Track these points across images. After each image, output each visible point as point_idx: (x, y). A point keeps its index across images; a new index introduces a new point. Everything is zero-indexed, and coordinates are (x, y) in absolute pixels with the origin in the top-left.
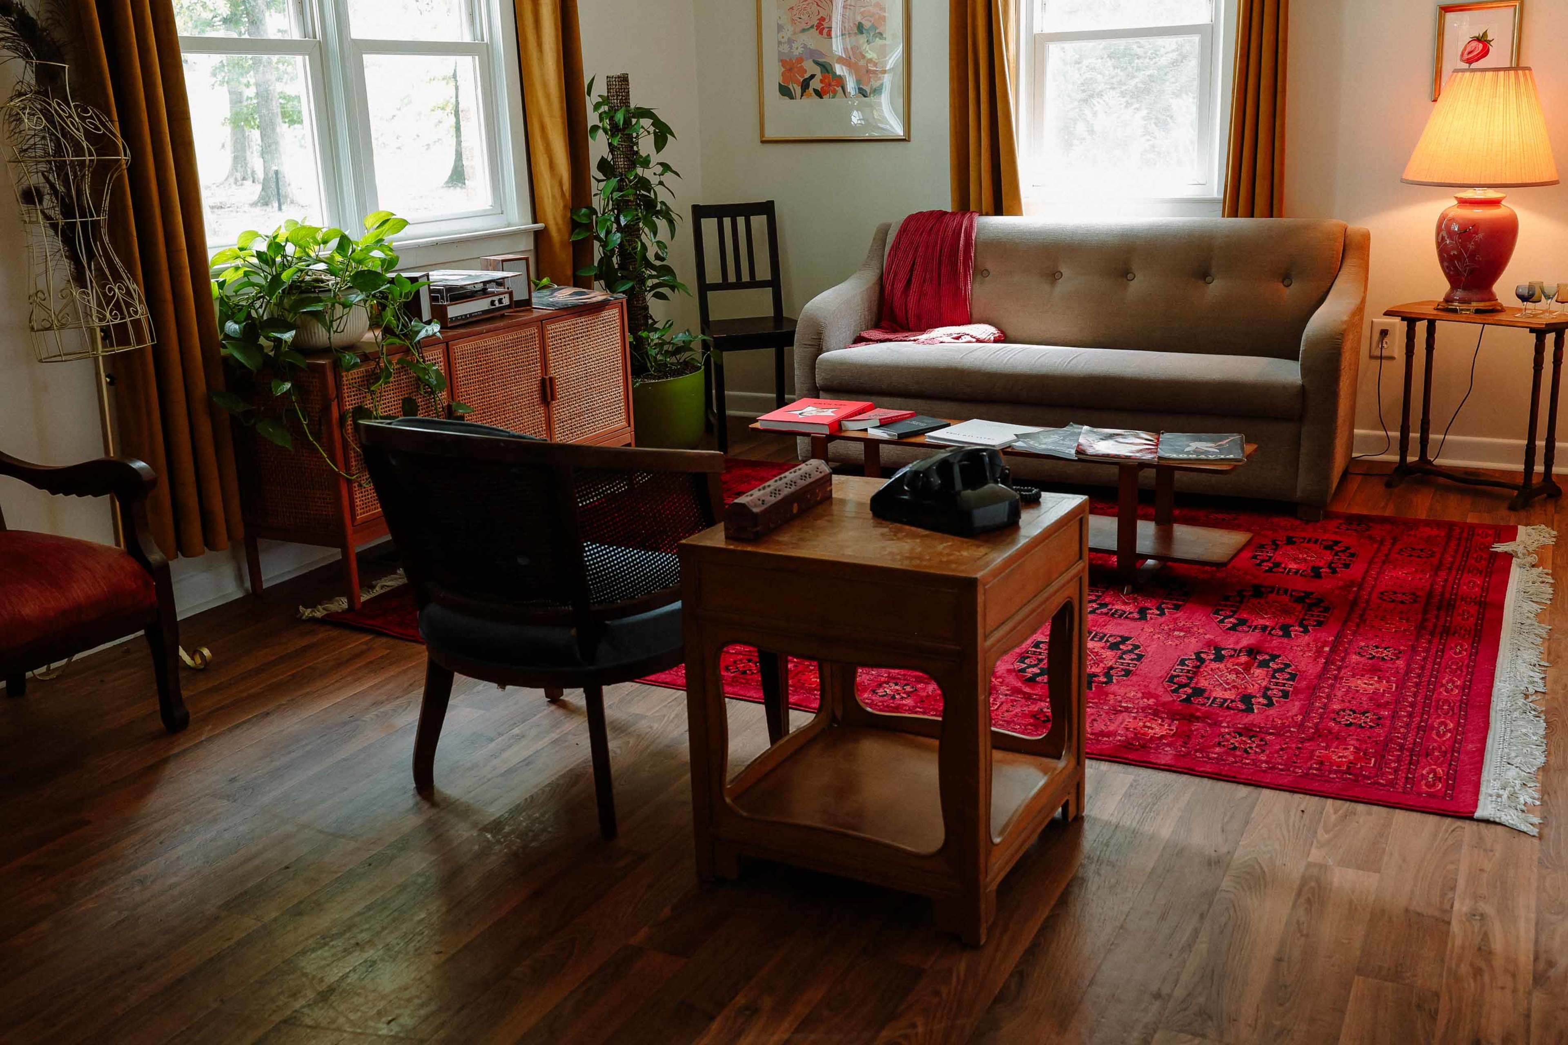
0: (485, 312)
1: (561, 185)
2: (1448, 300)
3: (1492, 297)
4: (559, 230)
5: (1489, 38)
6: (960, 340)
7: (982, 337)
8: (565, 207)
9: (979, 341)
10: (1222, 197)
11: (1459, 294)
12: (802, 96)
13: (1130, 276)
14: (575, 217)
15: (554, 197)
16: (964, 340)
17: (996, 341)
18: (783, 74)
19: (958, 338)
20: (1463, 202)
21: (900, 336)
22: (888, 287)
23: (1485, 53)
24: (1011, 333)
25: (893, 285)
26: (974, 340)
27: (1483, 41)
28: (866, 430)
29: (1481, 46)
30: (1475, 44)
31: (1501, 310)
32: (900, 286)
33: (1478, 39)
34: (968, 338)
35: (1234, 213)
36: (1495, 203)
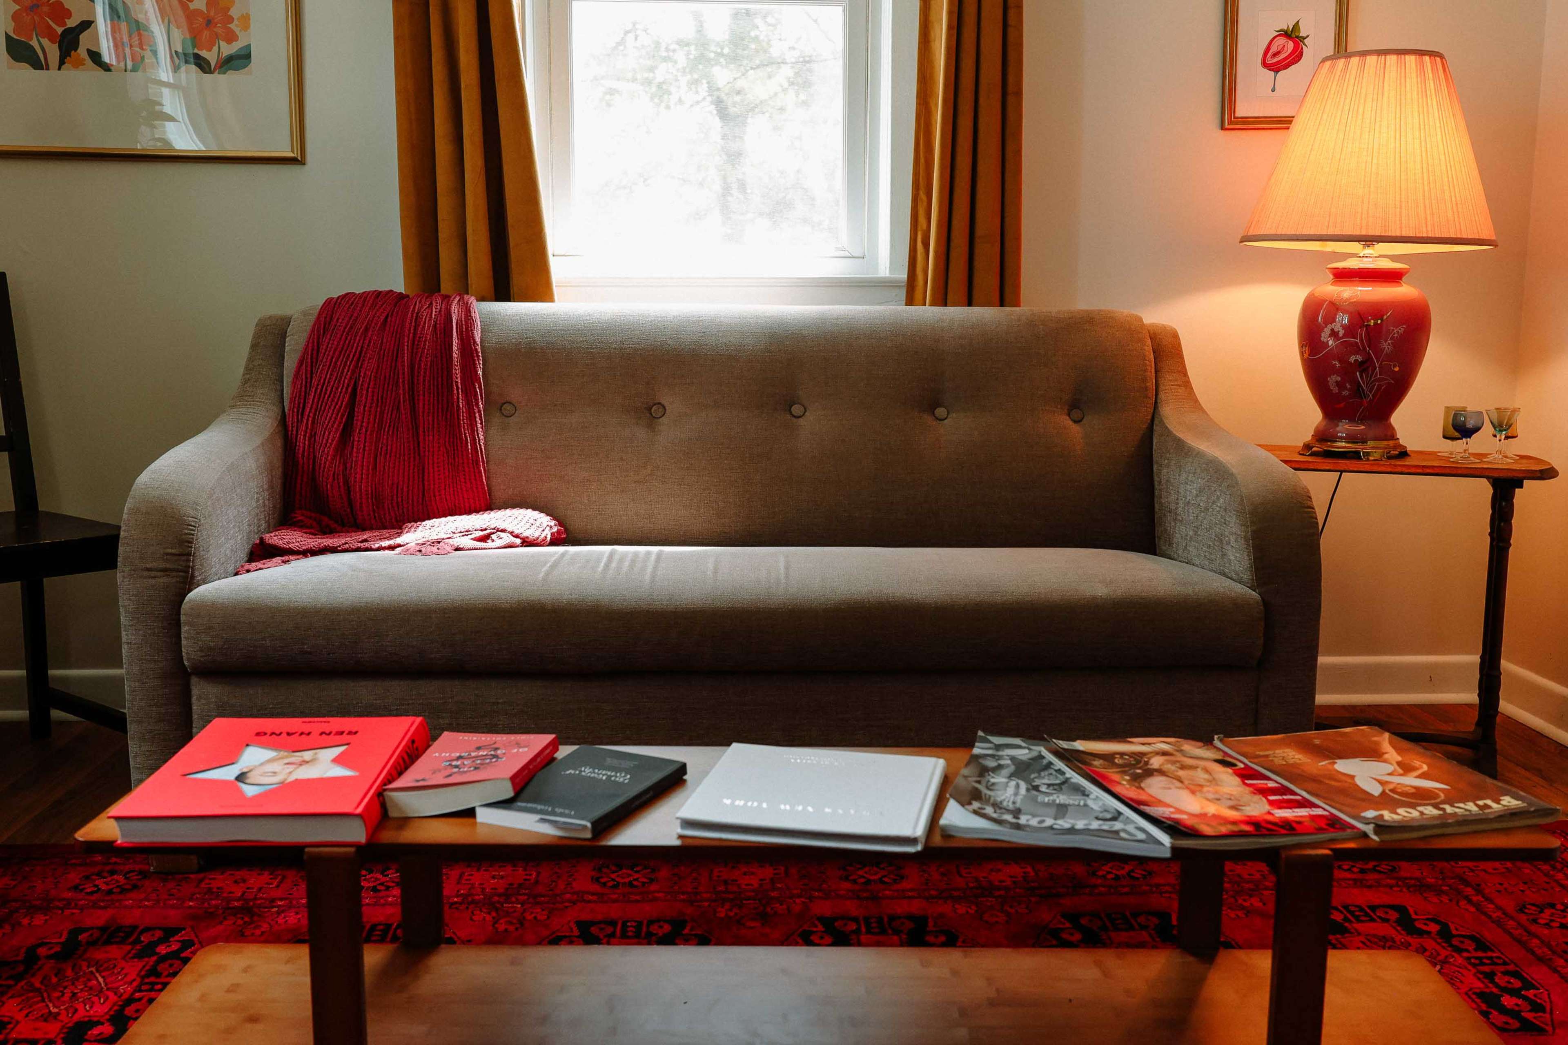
2: (1322, 436)
3: (1390, 434)
5: (1303, 34)
6: (490, 544)
7: (531, 533)
9: (527, 542)
10: (904, 275)
11: (1344, 428)
12: (62, 63)
13: (797, 409)
16: (499, 543)
17: (555, 541)
18: (15, 17)
19: (484, 539)
20: (1343, 276)
21: (353, 539)
22: (302, 442)
23: (1296, 56)
24: (577, 522)
25: (313, 436)
26: (518, 541)
27: (1292, 35)
28: (470, 813)
29: (1291, 45)
30: (1282, 41)
32: (328, 438)
33: (1286, 34)
34: (507, 539)
35: (942, 299)
36: (1392, 277)
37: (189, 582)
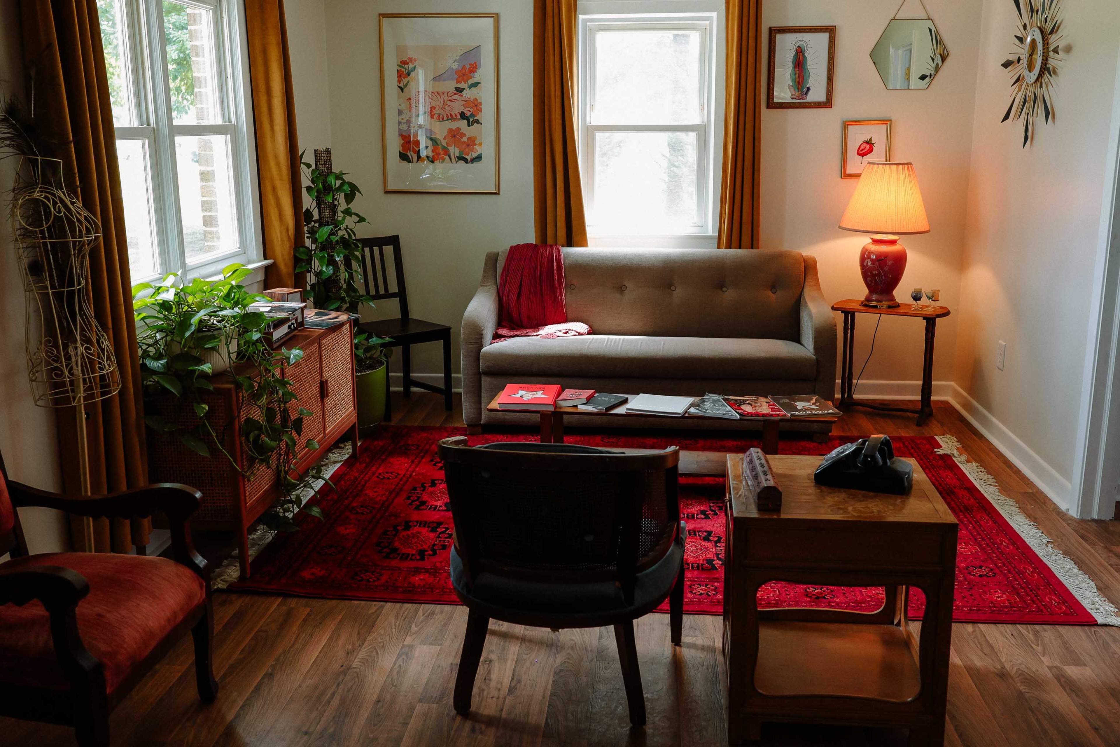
0: (286, 334)
1: (287, 230)
2: (868, 299)
3: (893, 299)
4: (286, 264)
5: (873, 142)
6: (568, 335)
7: (582, 331)
8: (290, 247)
9: (580, 334)
10: (716, 234)
11: (874, 297)
12: (418, 161)
13: (673, 288)
14: (297, 255)
15: (282, 240)
16: (571, 334)
17: (589, 333)
18: (402, 145)
19: (566, 333)
20: (875, 241)
21: (523, 332)
22: (505, 299)
23: (871, 150)
24: (596, 327)
25: (508, 296)
26: (577, 334)
27: (869, 143)
28: (576, 406)
29: (868, 146)
30: (865, 145)
31: (898, 306)
32: (514, 297)
33: (867, 142)
34: (574, 333)
35: (729, 246)
36: (893, 242)
37: (482, 347)
